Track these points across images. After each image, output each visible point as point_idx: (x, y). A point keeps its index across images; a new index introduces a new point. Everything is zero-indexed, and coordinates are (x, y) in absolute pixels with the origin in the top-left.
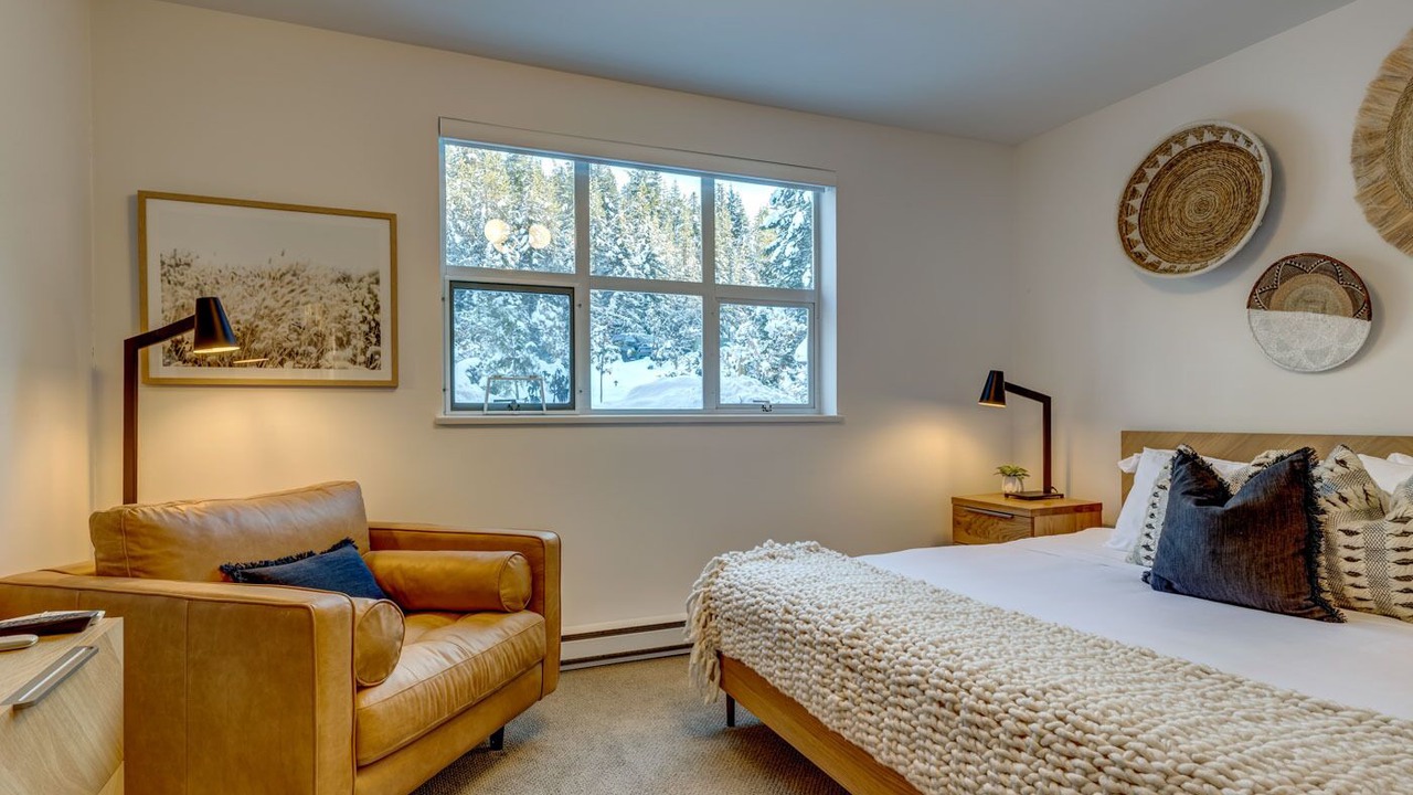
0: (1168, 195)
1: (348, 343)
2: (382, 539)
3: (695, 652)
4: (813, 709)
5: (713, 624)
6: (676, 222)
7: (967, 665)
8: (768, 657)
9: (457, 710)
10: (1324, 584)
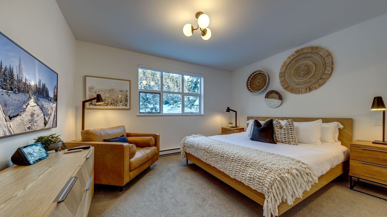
0: (254, 81)
1: (122, 102)
2: (129, 135)
3: (182, 153)
4: (202, 159)
5: (185, 148)
6: (173, 80)
7: (225, 151)
8: (194, 152)
9: (144, 162)
10: (274, 139)
